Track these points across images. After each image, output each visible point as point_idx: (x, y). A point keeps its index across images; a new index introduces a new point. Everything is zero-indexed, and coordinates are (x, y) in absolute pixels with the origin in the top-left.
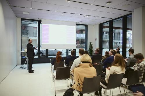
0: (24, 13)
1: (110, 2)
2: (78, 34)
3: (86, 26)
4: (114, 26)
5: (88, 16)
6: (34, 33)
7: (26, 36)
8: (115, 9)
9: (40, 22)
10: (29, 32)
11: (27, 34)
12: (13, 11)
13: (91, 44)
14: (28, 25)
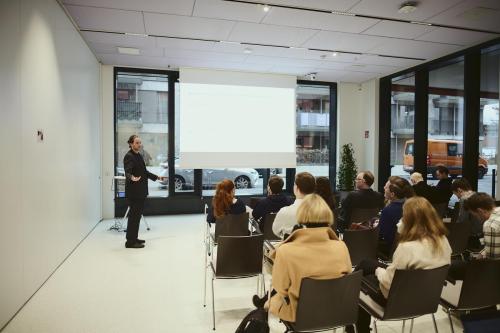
0: (121, 50)
1: (413, 4)
2: (307, 114)
3: (333, 86)
4: (432, 84)
5: (335, 54)
6: (158, 113)
7: (134, 121)
8: (433, 25)
9: (173, 77)
10: (143, 109)
11: (137, 115)
12: (89, 44)
13: (347, 151)
14: (139, 85)
